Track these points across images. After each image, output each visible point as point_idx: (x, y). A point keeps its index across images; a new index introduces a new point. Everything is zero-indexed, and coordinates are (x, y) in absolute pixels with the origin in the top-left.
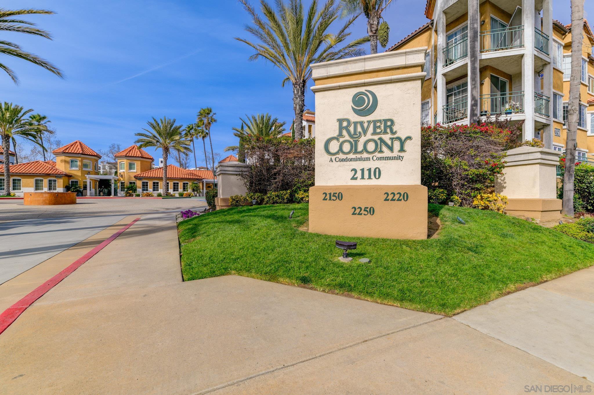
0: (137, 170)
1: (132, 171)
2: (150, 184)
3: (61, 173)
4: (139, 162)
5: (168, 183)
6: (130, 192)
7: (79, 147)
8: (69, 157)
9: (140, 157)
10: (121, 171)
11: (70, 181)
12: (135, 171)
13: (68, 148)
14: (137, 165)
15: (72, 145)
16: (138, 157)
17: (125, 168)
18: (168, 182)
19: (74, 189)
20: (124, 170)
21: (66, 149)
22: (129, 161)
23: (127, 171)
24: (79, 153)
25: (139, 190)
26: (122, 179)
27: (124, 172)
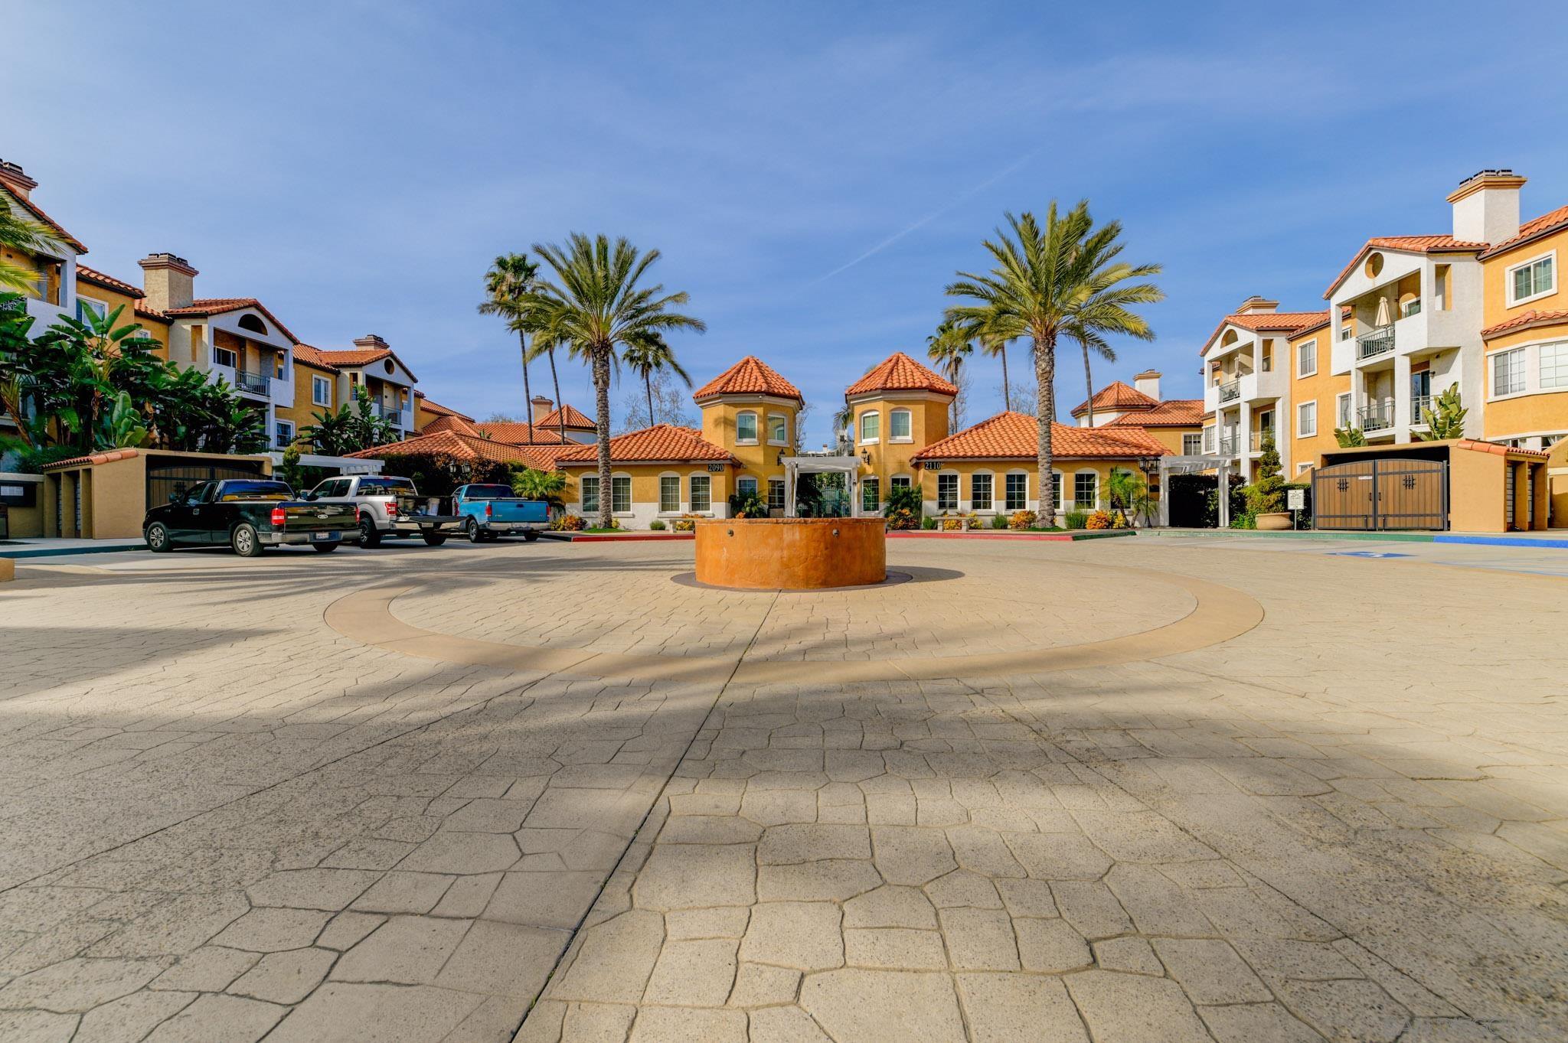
0: (913, 437)
1: (900, 439)
2: (964, 483)
3: (721, 454)
4: (921, 408)
5: (1056, 478)
6: (904, 511)
7: (756, 373)
8: (735, 405)
9: (925, 388)
10: (868, 441)
11: (738, 479)
12: (909, 438)
13: (730, 380)
14: (915, 418)
15: (739, 371)
16: (921, 389)
17: (881, 431)
18: (1055, 471)
19: (752, 505)
20: (876, 439)
21: (727, 383)
22: (893, 406)
23: (885, 441)
24: (759, 392)
25: (930, 506)
26: (870, 470)
27: (877, 445)
